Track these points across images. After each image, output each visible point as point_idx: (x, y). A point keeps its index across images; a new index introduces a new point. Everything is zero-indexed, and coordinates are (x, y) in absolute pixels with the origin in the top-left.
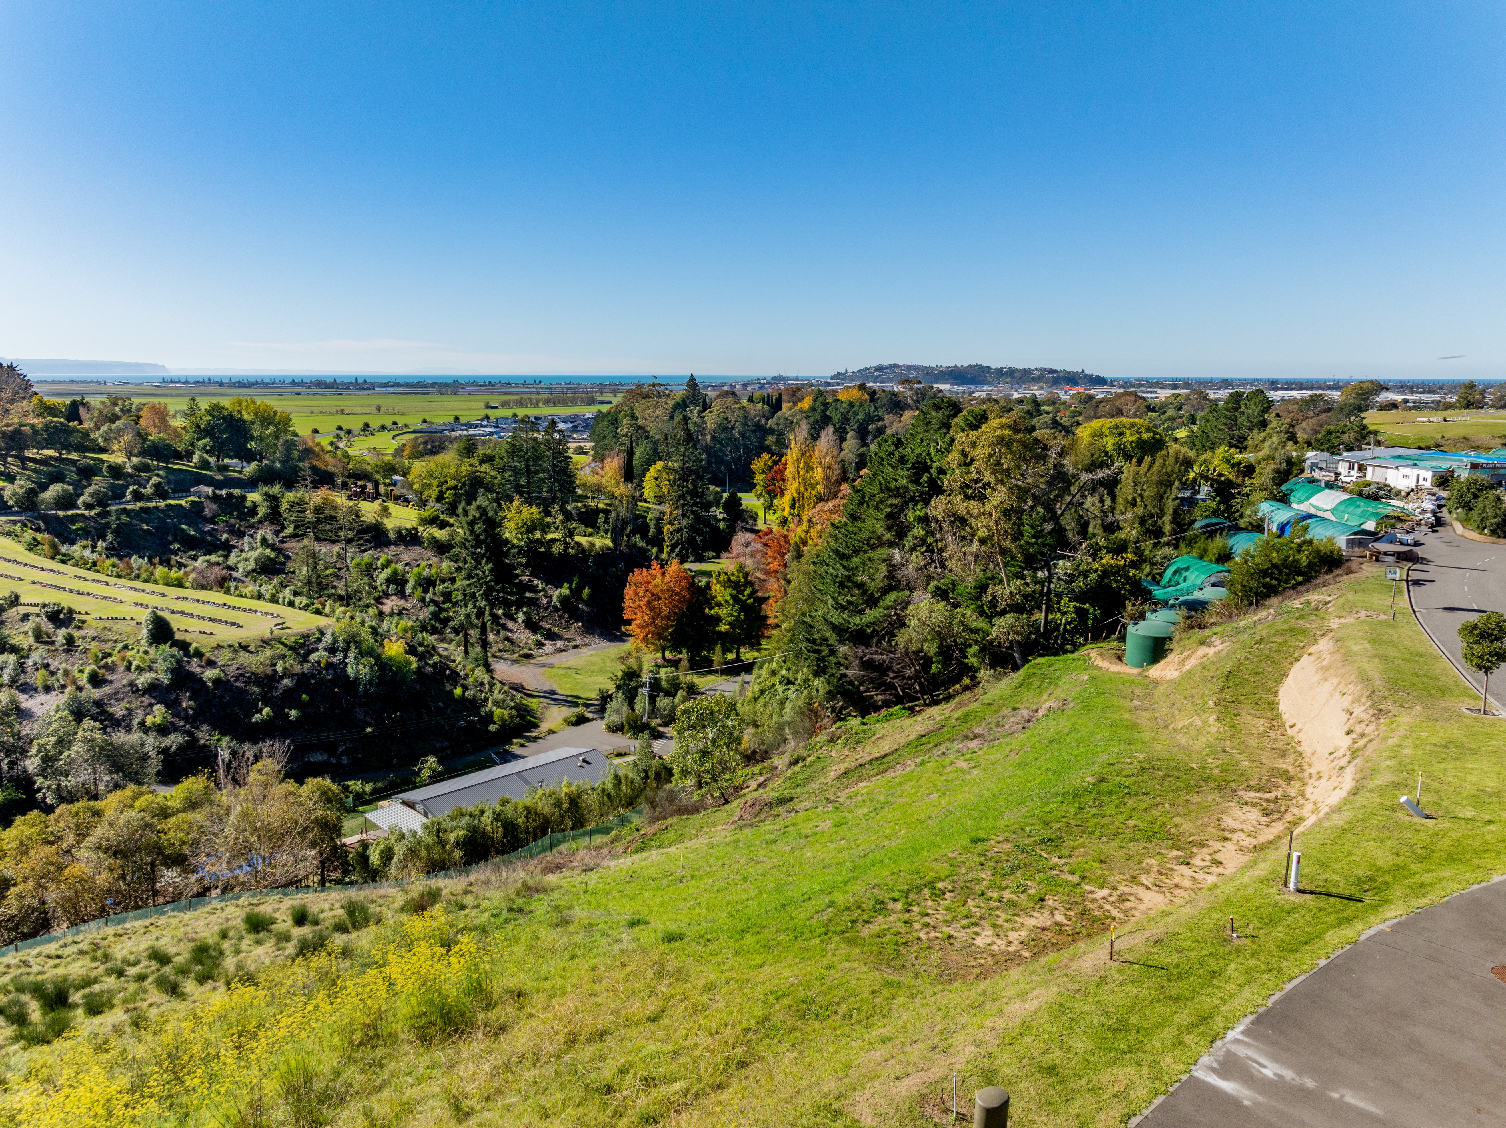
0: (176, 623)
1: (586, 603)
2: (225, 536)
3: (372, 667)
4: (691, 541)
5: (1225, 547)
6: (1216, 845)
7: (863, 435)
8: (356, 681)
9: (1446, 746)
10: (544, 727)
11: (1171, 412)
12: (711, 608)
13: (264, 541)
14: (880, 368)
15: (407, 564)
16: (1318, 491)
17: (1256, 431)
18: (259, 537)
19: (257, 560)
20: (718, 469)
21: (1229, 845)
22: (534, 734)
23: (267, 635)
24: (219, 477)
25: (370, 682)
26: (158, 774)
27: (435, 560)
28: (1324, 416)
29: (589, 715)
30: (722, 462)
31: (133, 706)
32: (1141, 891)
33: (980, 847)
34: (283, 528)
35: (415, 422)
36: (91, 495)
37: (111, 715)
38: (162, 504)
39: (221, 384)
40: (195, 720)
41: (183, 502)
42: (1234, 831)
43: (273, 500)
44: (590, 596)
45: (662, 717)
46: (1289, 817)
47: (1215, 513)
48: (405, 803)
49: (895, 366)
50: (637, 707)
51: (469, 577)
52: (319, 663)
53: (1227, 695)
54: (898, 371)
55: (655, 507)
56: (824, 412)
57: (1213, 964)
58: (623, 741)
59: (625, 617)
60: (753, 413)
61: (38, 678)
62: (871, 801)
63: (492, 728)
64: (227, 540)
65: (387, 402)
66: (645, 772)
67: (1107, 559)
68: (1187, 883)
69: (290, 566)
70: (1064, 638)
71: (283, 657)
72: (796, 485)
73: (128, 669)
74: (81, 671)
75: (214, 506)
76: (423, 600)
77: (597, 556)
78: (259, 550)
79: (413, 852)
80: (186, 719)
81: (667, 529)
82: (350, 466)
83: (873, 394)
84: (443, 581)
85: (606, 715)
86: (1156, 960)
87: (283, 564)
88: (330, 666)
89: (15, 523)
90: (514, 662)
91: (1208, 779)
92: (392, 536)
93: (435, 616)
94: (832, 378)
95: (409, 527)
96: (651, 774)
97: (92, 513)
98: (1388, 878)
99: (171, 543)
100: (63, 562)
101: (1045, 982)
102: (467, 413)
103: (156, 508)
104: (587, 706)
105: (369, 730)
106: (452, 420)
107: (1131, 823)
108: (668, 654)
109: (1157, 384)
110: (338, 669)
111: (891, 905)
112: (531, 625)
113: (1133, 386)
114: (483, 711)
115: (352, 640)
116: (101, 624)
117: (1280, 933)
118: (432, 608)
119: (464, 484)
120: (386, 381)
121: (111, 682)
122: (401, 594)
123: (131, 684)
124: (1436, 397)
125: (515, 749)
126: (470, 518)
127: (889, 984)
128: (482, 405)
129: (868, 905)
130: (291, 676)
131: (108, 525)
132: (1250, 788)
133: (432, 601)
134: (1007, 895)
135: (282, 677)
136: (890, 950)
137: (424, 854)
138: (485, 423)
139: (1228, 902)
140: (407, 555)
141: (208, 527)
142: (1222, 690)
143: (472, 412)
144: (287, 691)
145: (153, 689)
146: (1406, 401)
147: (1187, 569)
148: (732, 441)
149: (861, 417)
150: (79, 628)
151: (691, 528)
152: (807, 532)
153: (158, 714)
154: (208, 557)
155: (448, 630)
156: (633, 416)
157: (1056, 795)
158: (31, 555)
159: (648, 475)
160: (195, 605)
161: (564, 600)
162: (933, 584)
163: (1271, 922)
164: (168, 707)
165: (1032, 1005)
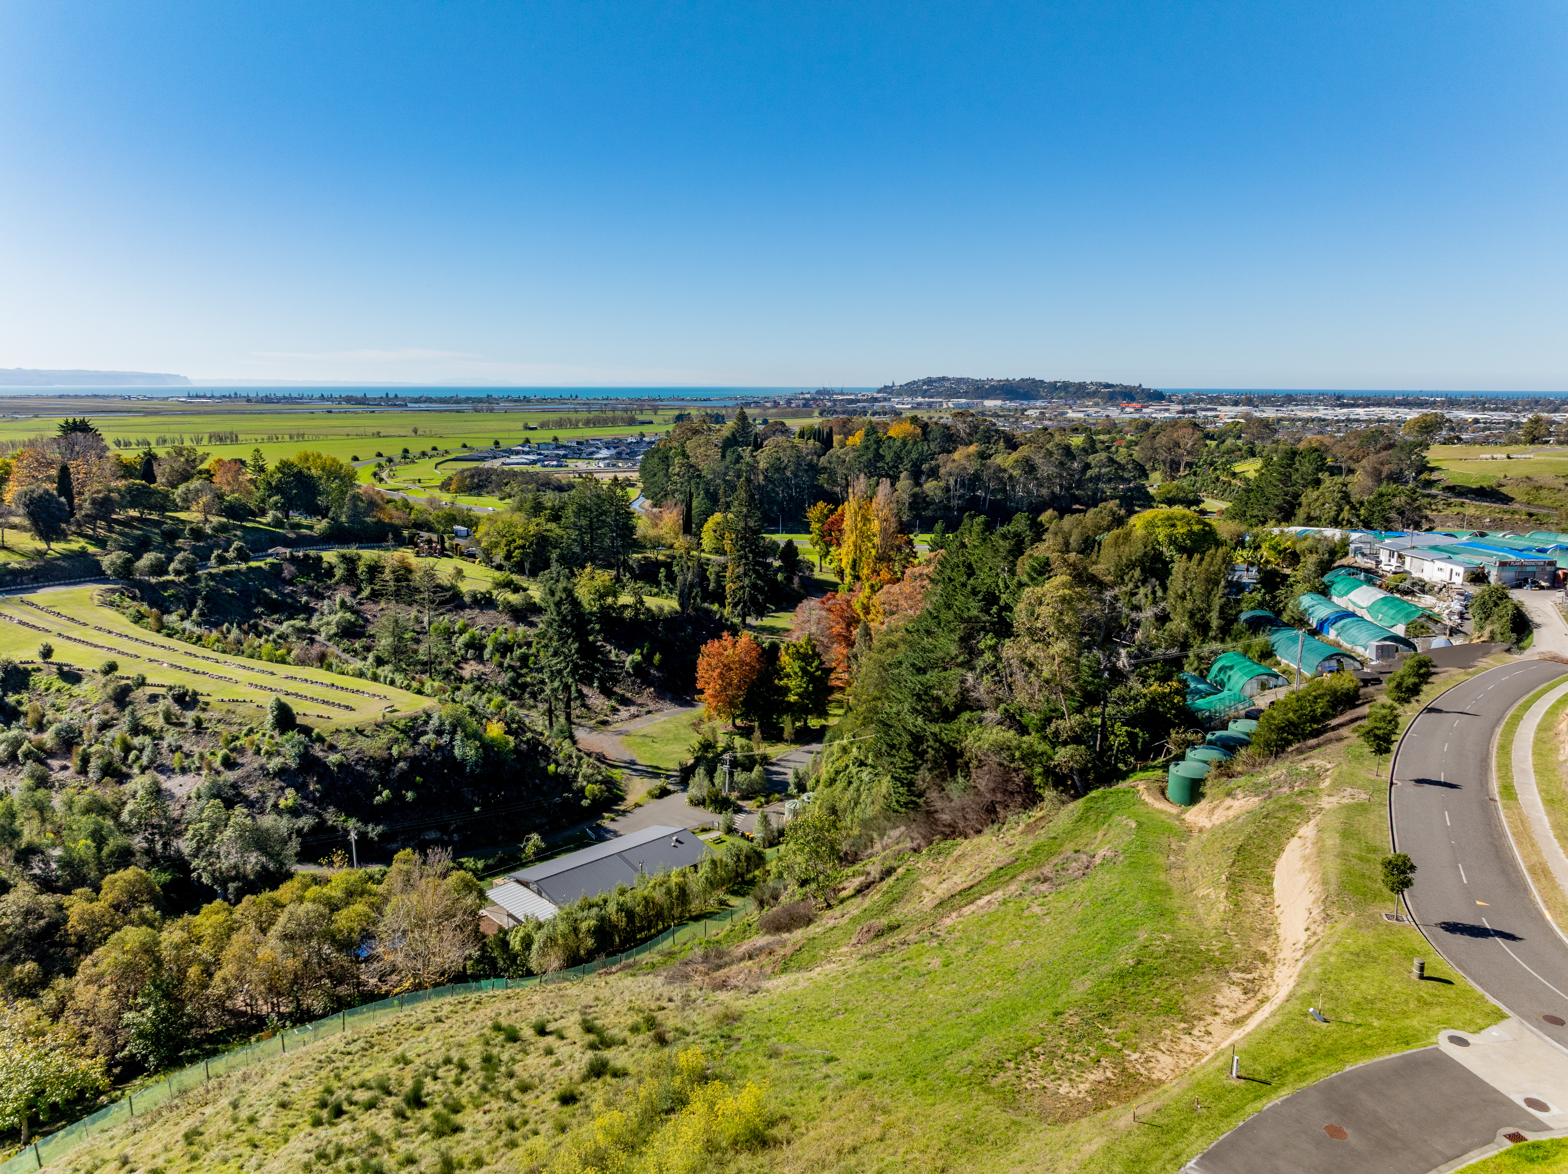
0: (297, 707)
1: (657, 668)
2: (304, 599)
3: (477, 749)
4: (753, 599)
5: (1266, 644)
6: (1209, 1019)
7: (916, 476)
8: (463, 762)
9: (1358, 955)
10: (631, 799)
11: (1229, 442)
12: (781, 679)
13: (343, 604)
14: (929, 381)
15: (483, 628)
16: (1356, 587)
17: (1310, 489)
18: (338, 600)
19: (338, 624)
20: (771, 509)
21: (1218, 1019)
22: (622, 808)
23: (380, 719)
24: (292, 535)
25: (476, 762)
26: (297, 854)
27: (510, 624)
28: (1384, 453)
29: (670, 787)
30: (773, 502)
31: (265, 789)
32: (1158, 1054)
33: (1060, 1019)
34: (360, 590)
35: (453, 446)
36: (181, 562)
37: (246, 797)
38: (243, 566)
39: (249, 400)
40: (322, 802)
41: (261, 564)
42: (1222, 1007)
43: (350, 562)
44: (661, 661)
45: (740, 790)
46: (1260, 996)
47: (1261, 605)
48: (518, 881)
49: (944, 379)
50: (717, 781)
51: (556, 654)
52: (428, 745)
53: (1235, 869)
54: (947, 384)
55: (713, 557)
56: (877, 450)
57: (1185, 1125)
58: (707, 815)
59: (699, 686)
60: (805, 451)
61: (175, 760)
62: (968, 939)
63: (585, 803)
64: (307, 603)
65: (424, 422)
66: (738, 856)
67: (1155, 687)
68: (1188, 1049)
69: (371, 630)
70: (1117, 758)
71: (396, 741)
72: (853, 538)
73: (258, 752)
74: (213, 754)
75: (293, 568)
76: (501, 665)
77: (666, 620)
78: (340, 614)
79: (551, 940)
80: (314, 801)
81: (729, 586)
82: (412, 516)
83: (925, 427)
84: (520, 647)
85: (690, 789)
86: (1157, 1121)
87: (364, 627)
88: (439, 748)
89: (114, 591)
90: (592, 729)
91: (1211, 961)
92: (467, 599)
93: (514, 682)
94: (879, 391)
95: (483, 590)
96: (742, 858)
97: (182, 579)
98: (1288, 1068)
99: (255, 606)
100: (169, 636)
101: (1101, 1134)
102: (506, 435)
103: (238, 571)
104: (668, 777)
105: (477, 809)
106: (490, 444)
107: (1157, 1000)
108: (738, 722)
109: (1216, 399)
110: (446, 751)
111: (1007, 1064)
112: (607, 692)
113: (1192, 401)
114: (575, 786)
115: (457, 724)
116: (225, 707)
117: (1222, 1105)
118: (511, 674)
119: (531, 544)
120: (416, 396)
121: (242, 765)
122: (480, 659)
123: (262, 767)
124: (1508, 416)
125: (606, 823)
126: (557, 598)
127: (1014, 1123)
128: (520, 425)
129: (994, 1064)
130: (405, 759)
131: (197, 592)
132: (1238, 969)
133: (510, 666)
134: (1077, 1057)
135: (397, 761)
136: (1010, 1097)
137: (560, 941)
138: (526, 449)
139: (1199, 1084)
140: (483, 618)
141: (288, 589)
142: (1234, 863)
143: (512, 435)
144: (403, 774)
145: (282, 773)
146: (1476, 421)
147: (1231, 668)
148: (785, 481)
149: (914, 456)
150: (204, 710)
151: (754, 586)
152: (869, 598)
153: (290, 797)
154: (292, 622)
155: (527, 696)
156: (685, 455)
157: (1108, 976)
158: (137, 628)
159: (706, 526)
160: (304, 685)
161: (636, 666)
162: (1002, 706)
163: (1219, 1098)
164: (297, 790)
165: (1094, 1147)
